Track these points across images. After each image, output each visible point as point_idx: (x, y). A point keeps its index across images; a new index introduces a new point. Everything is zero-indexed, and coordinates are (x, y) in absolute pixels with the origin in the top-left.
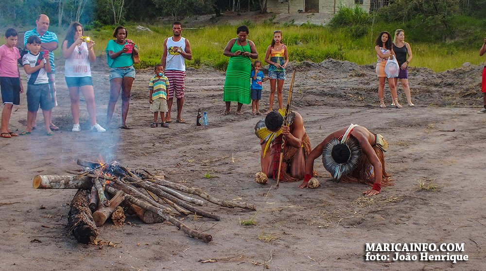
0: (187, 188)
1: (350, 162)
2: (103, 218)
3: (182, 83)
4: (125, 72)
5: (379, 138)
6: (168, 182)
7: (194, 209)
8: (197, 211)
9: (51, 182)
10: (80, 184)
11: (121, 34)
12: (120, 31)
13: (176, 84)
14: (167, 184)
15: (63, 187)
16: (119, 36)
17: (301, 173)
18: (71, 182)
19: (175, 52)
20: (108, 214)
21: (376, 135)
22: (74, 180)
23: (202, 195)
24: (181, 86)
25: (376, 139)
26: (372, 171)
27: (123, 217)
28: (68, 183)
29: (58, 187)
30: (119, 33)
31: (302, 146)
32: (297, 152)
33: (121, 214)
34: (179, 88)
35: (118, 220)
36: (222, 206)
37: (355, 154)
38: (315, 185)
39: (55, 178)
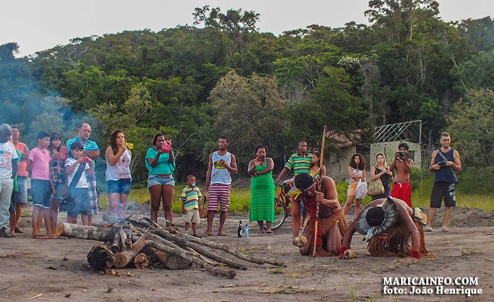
0: (216, 244)
1: (384, 225)
2: (124, 260)
3: (227, 196)
4: (165, 180)
5: (418, 212)
6: (195, 239)
7: (220, 258)
8: (223, 260)
9: (74, 230)
10: (104, 235)
11: (160, 140)
12: (159, 138)
13: (221, 200)
14: (194, 240)
15: (87, 237)
16: (158, 143)
17: (337, 248)
18: (95, 233)
19: (220, 166)
20: (130, 257)
21: (414, 209)
22: (99, 230)
23: (230, 250)
24: (227, 199)
25: (414, 213)
26: (410, 244)
27: (145, 261)
28: (92, 233)
29: (81, 236)
30: (158, 140)
31: (338, 221)
32: (333, 227)
33: (143, 258)
34: (225, 201)
35: (140, 264)
36: (250, 261)
37: (390, 217)
38: (350, 255)
39: (78, 227)
